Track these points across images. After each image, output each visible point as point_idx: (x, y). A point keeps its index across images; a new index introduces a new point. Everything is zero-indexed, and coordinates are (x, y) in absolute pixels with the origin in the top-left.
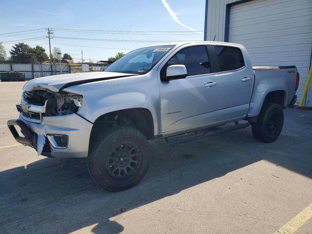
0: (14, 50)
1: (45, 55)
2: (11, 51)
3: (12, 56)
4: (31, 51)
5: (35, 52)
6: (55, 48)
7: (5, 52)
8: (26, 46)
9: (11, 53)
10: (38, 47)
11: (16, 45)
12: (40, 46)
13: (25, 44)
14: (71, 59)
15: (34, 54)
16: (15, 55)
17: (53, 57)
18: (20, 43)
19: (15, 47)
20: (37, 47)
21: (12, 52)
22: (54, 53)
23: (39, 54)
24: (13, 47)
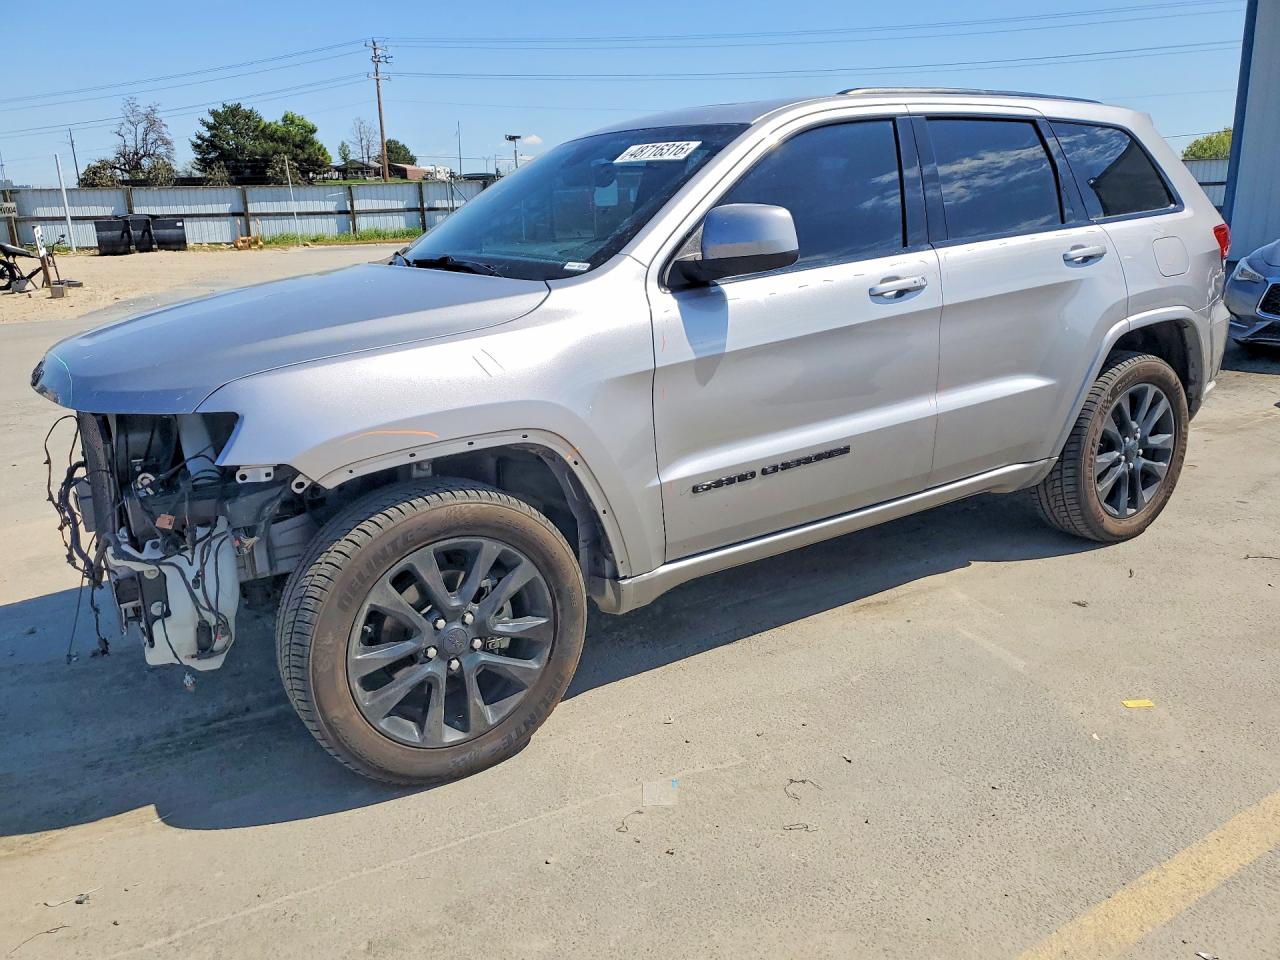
0: (207, 135)
1: (322, 150)
2: (194, 139)
3: (199, 157)
4: (266, 133)
5: (283, 140)
7: (167, 143)
8: (249, 116)
9: (196, 147)
10: (288, 120)
11: (214, 113)
12: (298, 113)
13: (246, 107)
14: (412, 161)
15: (282, 147)
16: (210, 153)
17: (352, 157)
18: (229, 104)
19: (211, 120)
20: (285, 119)
21: (199, 142)
23: (301, 146)
24: (204, 123)
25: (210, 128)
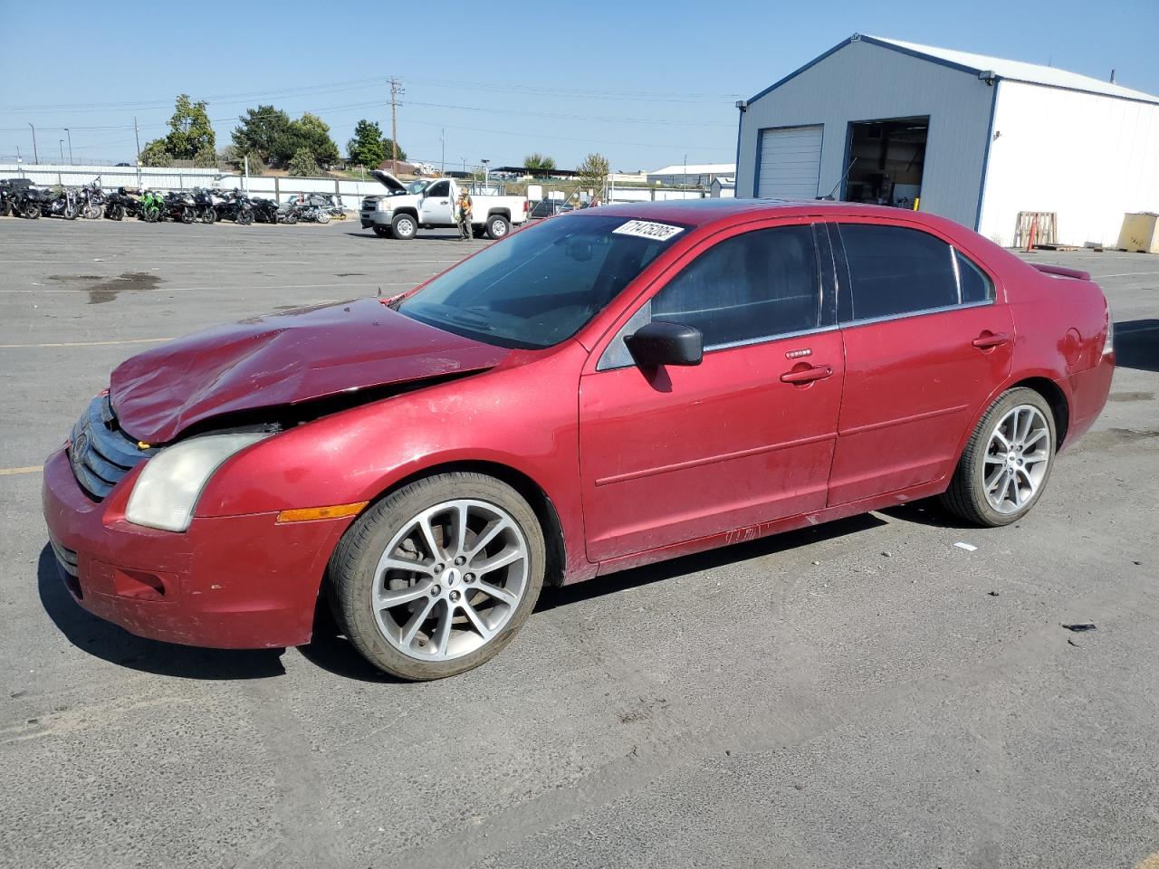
2: (234, 132)
3: (237, 145)
4: (292, 131)
5: (306, 136)
6: (363, 122)
7: (210, 133)
8: (280, 116)
9: (235, 137)
10: (307, 120)
11: (252, 113)
12: (314, 115)
13: (277, 109)
14: (400, 157)
15: (304, 142)
16: (246, 143)
18: (263, 106)
19: (248, 117)
20: (304, 119)
21: (238, 134)
22: (357, 138)
23: (318, 142)
24: (243, 120)
25: (247, 123)
